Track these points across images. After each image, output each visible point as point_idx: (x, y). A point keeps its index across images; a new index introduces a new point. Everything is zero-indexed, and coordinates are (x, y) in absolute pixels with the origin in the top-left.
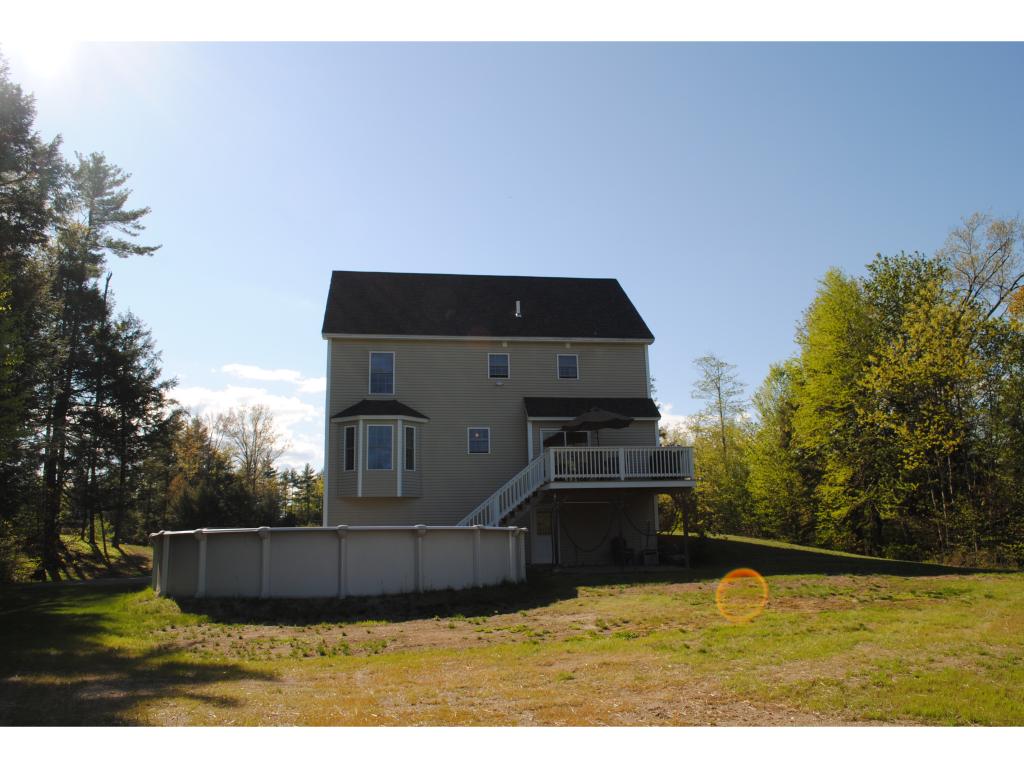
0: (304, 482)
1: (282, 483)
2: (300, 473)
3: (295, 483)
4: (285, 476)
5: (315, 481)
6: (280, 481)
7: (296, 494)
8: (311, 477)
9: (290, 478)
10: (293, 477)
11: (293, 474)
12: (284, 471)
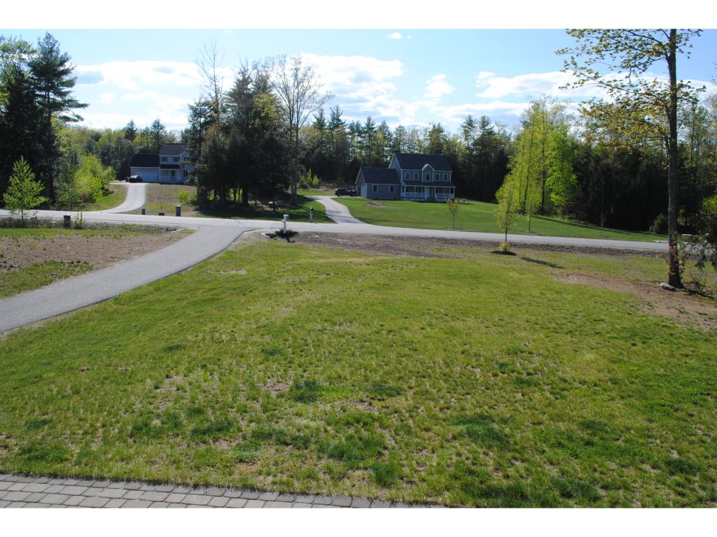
0: (366, 132)
1: (350, 134)
2: (363, 125)
3: (360, 133)
4: (351, 127)
5: (375, 132)
6: (348, 130)
7: (360, 142)
8: (373, 128)
9: (355, 129)
10: (357, 128)
11: (358, 125)
12: (351, 122)
